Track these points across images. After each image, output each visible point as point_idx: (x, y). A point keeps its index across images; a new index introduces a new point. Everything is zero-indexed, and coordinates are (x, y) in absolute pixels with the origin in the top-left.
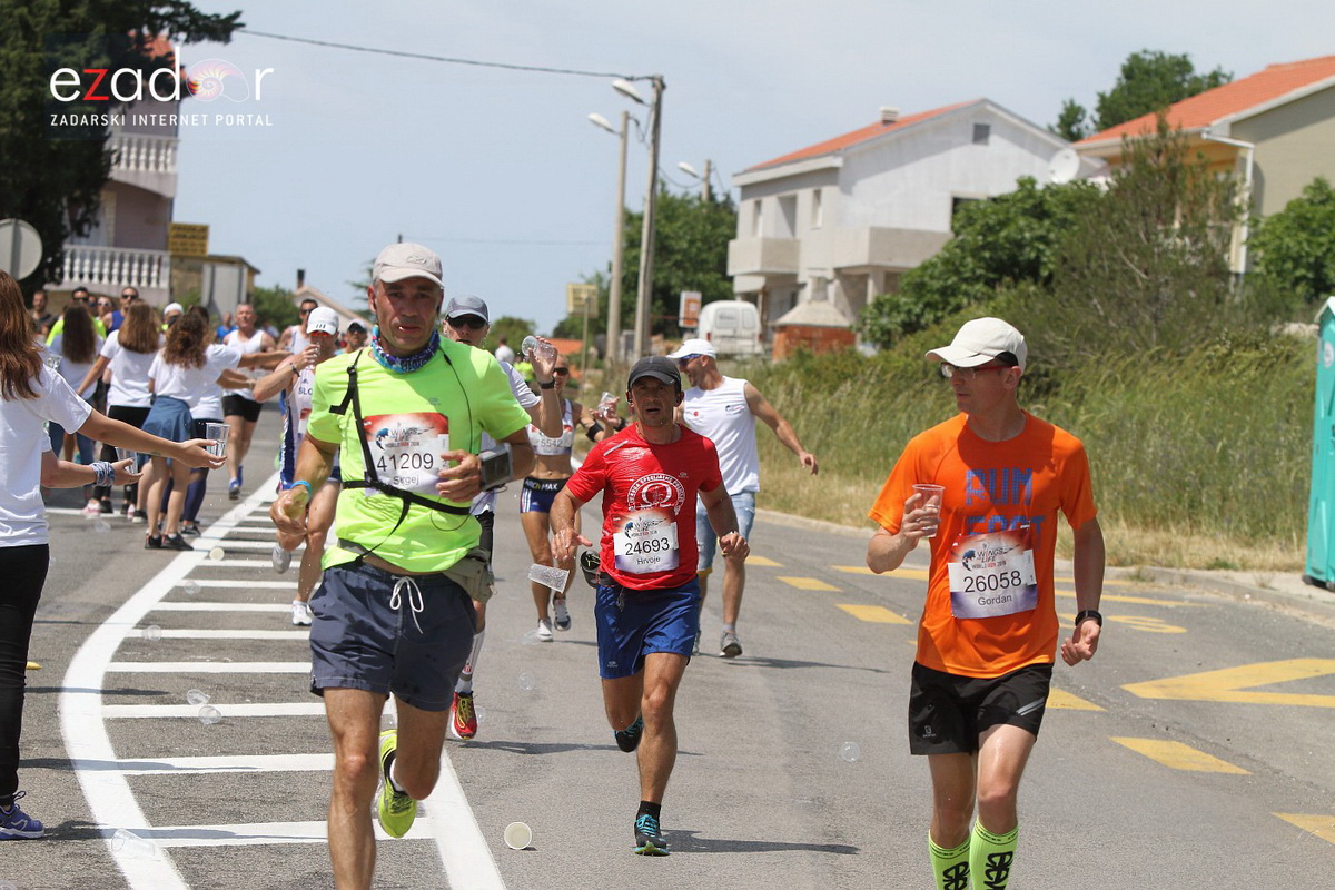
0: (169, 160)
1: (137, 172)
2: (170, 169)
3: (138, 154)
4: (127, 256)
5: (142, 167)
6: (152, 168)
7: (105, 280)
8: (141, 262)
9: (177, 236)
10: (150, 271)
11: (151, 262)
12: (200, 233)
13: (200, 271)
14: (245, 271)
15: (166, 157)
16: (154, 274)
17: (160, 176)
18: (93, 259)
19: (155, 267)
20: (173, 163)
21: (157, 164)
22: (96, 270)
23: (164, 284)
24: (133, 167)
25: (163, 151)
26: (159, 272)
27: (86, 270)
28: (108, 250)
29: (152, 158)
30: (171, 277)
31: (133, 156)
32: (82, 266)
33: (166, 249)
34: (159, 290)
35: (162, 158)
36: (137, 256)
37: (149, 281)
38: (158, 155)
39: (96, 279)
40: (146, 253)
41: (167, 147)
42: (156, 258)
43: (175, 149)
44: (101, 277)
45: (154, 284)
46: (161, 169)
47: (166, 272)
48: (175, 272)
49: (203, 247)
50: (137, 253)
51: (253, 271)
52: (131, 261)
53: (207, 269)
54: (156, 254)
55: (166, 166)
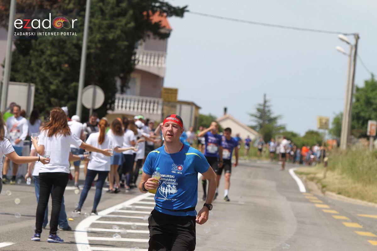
0: (163, 62)
1: (150, 67)
2: (163, 66)
3: (150, 59)
4: (145, 100)
5: (152, 64)
6: (156, 65)
7: (136, 110)
8: (150, 103)
9: (165, 93)
10: (154, 106)
11: (154, 103)
12: (174, 92)
13: (175, 107)
14: (194, 108)
15: (162, 60)
16: (155, 108)
17: (159, 69)
18: (131, 101)
19: (156, 105)
20: (165, 63)
21: (158, 63)
22: (132, 106)
23: (160, 112)
24: (148, 64)
25: (160, 58)
26: (157, 107)
27: (128, 105)
28: (137, 98)
29: (156, 61)
30: (163, 109)
31: (148, 60)
32: (126, 103)
33: (160, 97)
34: (157, 114)
35: (160, 61)
36: (149, 101)
37: (153, 110)
38: (158, 59)
39: (132, 109)
40: (152, 99)
41: (162, 56)
42: (156, 102)
43: (165, 57)
44: (134, 109)
45: (155, 112)
46: (160, 65)
47: (160, 107)
48: (165, 107)
49: (176, 97)
50: (149, 99)
51: (198, 108)
52: (146, 102)
53: (178, 107)
54: (156, 100)
55: (161, 64)
